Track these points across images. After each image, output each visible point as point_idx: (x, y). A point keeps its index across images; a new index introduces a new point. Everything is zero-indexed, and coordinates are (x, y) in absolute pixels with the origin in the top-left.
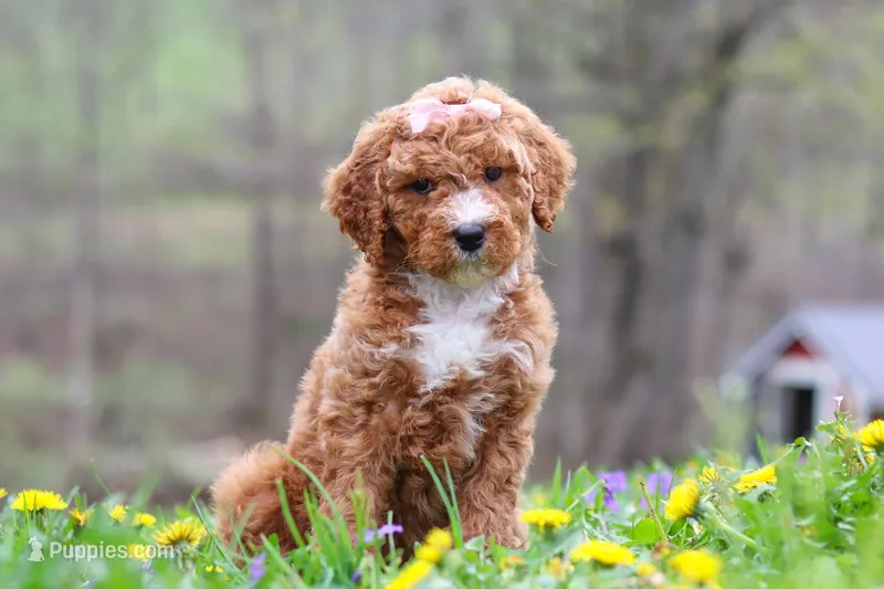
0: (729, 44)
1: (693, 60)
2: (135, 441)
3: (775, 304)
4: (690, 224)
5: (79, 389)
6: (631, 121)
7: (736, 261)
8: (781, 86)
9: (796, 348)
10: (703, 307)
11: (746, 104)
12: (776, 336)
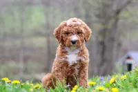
0: (118, 12)
2: (30, 73)
3: (125, 51)
4: (112, 39)
5: (21, 65)
6: (103, 24)
7: (119, 45)
8: (126, 18)
9: (129, 58)
10: (115, 52)
12: (126, 56)
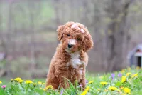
0: (127, 6)
1: (121, 9)
2: (41, 68)
3: (135, 44)
4: (122, 33)
5: (32, 61)
6: (112, 18)
7: (129, 38)
8: (135, 12)
9: (138, 51)
10: (124, 45)
11: (130, 15)
12: (135, 49)
